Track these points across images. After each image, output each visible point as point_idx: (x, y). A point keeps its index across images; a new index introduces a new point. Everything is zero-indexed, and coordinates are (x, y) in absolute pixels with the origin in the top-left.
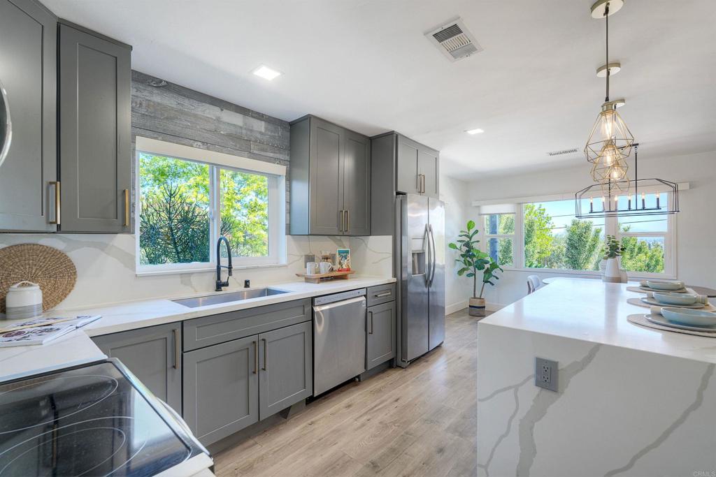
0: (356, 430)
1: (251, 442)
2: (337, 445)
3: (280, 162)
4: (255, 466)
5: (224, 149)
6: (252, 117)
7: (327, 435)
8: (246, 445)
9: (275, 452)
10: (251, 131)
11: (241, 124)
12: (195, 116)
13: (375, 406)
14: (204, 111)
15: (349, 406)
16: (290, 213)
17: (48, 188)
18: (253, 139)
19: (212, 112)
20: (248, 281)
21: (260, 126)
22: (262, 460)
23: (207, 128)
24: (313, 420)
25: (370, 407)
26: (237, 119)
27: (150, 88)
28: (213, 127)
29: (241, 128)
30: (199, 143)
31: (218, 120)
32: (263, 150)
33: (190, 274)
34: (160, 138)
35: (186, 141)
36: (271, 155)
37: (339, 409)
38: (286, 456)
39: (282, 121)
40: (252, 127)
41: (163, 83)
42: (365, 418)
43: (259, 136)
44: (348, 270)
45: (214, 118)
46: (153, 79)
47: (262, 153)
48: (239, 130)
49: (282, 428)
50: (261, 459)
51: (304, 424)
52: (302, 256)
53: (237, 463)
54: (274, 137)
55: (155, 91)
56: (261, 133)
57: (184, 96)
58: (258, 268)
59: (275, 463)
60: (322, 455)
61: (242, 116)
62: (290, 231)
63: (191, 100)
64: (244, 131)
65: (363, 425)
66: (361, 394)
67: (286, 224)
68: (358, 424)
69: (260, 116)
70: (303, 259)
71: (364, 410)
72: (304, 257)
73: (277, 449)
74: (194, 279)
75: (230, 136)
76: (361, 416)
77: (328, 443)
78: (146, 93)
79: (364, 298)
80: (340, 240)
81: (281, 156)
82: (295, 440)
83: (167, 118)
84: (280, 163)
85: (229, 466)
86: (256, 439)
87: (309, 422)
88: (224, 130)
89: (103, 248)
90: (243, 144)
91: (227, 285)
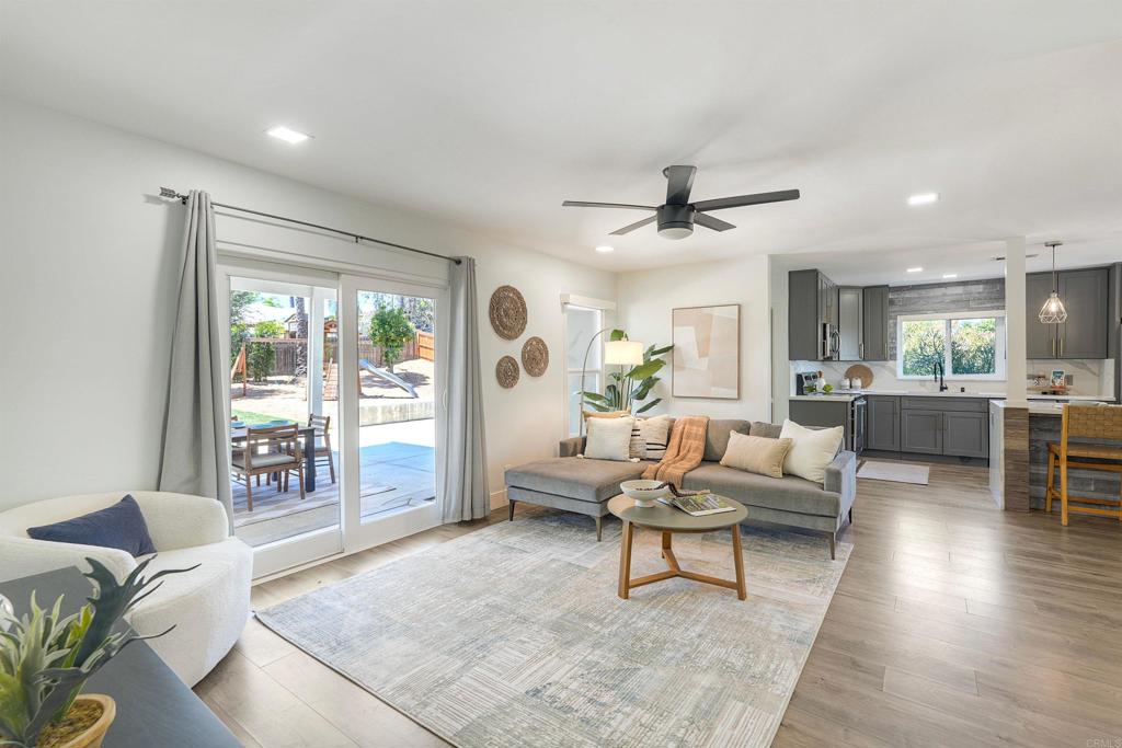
3: (999, 308)
5: (949, 310)
6: (972, 285)
10: (970, 294)
11: (961, 292)
12: (929, 297)
14: (935, 293)
18: (971, 298)
19: (940, 292)
20: (964, 388)
21: (980, 288)
23: (937, 301)
26: (960, 290)
27: (904, 292)
28: (940, 300)
29: (961, 294)
30: (931, 311)
31: (944, 295)
32: (981, 304)
33: (925, 381)
34: (909, 314)
35: (923, 312)
36: (989, 305)
40: (971, 291)
41: (910, 287)
43: (977, 295)
45: (941, 295)
47: (982, 306)
48: (959, 296)
54: (992, 293)
55: (907, 292)
56: (979, 293)
57: (922, 289)
61: (963, 287)
63: (926, 290)
64: (964, 296)
69: (978, 282)
74: (927, 383)
75: (953, 302)
78: (902, 295)
81: (1000, 303)
83: (912, 303)
88: (948, 299)
89: (883, 366)
90: (963, 304)
91: (946, 388)
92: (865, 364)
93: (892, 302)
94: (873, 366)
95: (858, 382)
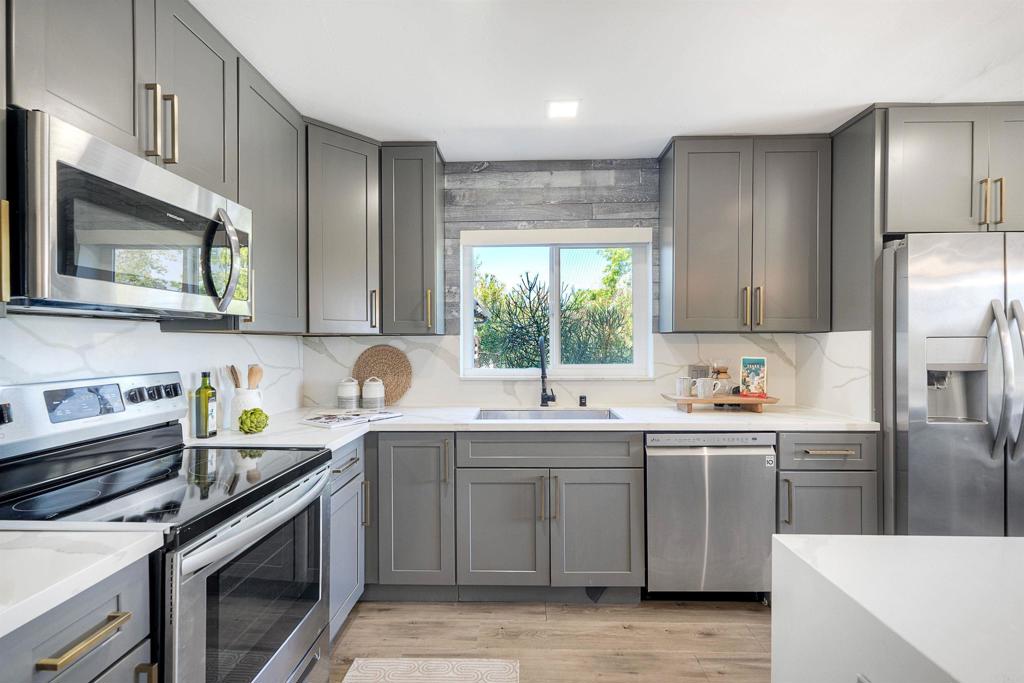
0: (685, 674)
1: (542, 609)
2: (634, 676)
3: (641, 223)
4: (521, 637)
5: (556, 223)
6: (595, 169)
7: (635, 655)
8: (534, 609)
9: (554, 635)
10: (594, 189)
11: (577, 183)
12: (519, 191)
13: (756, 660)
14: (530, 182)
15: (709, 635)
16: (659, 299)
17: (371, 295)
18: (595, 199)
19: (538, 180)
20: (585, 398)
21: (608, 178)
22: (533, 635)
23: (533, 202)
24: (635, 624)
25: (744, 655)
26: (572, 179)
27: (473, 176)
28: (539, 198)
29: (578, 189)
30: (524, 223)
31: (548, 187)
32: (613, 212)
33: (514, 382)
34: (483, 227)
35: (509, 224)
36: (626, 215)
37: (687, 631)
38: (560, 647)
39: (644, 159)
40: (595, 183)
41: (486, 165)
42: (719, 667)
43: (605, 193)
44: (762, 395)
45: (542, 186)
46: (474, 164)
47: (614, 216)
48: (575, 193)
49: (587, 612)
50: (534, 633)
51: (618, 623)
52: (682, 367)
53: (510, 623)
54: (630, 189)
55: (478, 176)
56: (609, 188)
57: (507, 171)
58: (602, 380)
59: (542, 648)
60: (600, 675)
61: (580, 172)
62: (659, 328)
63: (515, 174)
64: (583, 193)
65: (703, 675)
66: (749, 628)
67: (654, 317)
68: (697, 667)
69: (606, 164)
70: (684, 373)
71: (727, 654)
72: (686, 368)
73: (559, 633)
74: (518, 388)
75: (564, 204)
76: (710, 660)
77: (626, 666)
78: (469, 183)
79: (772, 451)
80: (772, 341)
81: (643, 213)
82: (587, 635)
83: (489, 203)
84: (641, 225)
85: (500, 621)
86: (549, 609)
87: (627, 624)
88: (555, 198)
89: (433, 349)
90: (582, 210)
91: (553, 399)
92: (396, 343)
93: (447, 198)
94: (412, 348)
95: (376, 390)
